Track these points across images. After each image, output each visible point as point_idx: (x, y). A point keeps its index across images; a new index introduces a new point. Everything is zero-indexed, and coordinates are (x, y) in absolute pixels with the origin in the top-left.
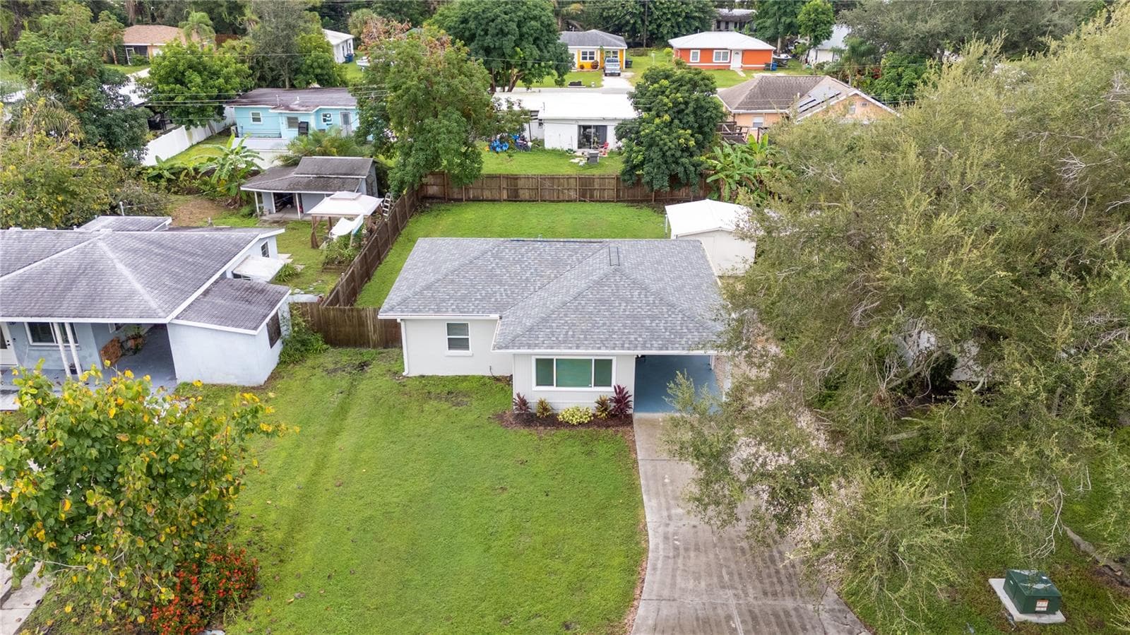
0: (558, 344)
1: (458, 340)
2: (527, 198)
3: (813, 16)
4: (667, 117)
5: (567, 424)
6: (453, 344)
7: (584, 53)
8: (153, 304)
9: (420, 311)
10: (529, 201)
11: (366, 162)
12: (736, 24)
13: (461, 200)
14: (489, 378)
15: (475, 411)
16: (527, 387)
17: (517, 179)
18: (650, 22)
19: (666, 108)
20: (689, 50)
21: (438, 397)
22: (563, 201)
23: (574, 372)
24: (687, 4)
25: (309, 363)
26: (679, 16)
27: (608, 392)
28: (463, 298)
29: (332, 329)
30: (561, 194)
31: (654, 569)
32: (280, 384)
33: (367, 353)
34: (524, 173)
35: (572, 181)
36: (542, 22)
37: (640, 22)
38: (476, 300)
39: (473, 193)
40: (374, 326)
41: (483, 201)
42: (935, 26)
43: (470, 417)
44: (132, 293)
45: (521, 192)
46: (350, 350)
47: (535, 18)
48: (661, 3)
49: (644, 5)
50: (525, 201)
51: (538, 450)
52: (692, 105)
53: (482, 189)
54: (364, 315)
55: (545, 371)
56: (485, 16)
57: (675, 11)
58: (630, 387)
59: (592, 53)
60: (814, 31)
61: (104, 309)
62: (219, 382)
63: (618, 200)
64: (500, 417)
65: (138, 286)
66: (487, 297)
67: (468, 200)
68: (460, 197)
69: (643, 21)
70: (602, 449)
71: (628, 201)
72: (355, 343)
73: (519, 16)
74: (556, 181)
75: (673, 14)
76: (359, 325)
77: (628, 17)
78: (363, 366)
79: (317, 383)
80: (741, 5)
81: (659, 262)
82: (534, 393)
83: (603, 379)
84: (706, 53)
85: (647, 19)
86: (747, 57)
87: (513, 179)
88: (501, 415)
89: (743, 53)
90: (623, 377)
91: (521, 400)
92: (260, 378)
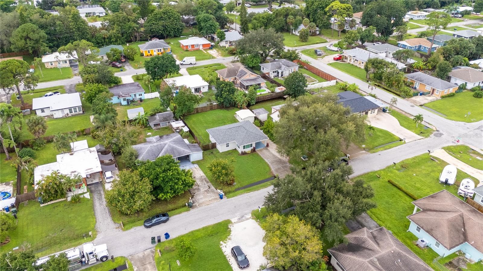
0: (245, 143)
4: (227, 93)
5: (248, 153)
6: (227, 146)
7: (158, 50)
8: (188, 151)
9: (223, 142)
11: (171, 113)
14: (232, 150)
15: (235, 155)
20: (188, 46)
21: (228, 154)
22: (208, 111)
23: (248, 146)
27: (252, 148)
28: (228, 139)
29: (204, 148)
31: (271, 165)
33: (211, 151)
38: (230, 139)
40: (210, 146)
41: (191, 114)
44: (184, 150)
55: (244, 147)
58: (255, 147)
59: (161, 50)
62: (198, 160)
67: (188, 115)
70: (253, 155)
72: (208, 150)
76: (208, 147)
77: (160, 31)
78: (212, 153)
79: (209, 157)
82: (243, 150)
83: (251, 146)
84: (193, 46)
85: (165, 31)
86: (204, 45)
87: (197, 109)
88: (239, 154)
89: (203, 45)
90: (254, 145)
91: (242, 152)
92: (203, 158)
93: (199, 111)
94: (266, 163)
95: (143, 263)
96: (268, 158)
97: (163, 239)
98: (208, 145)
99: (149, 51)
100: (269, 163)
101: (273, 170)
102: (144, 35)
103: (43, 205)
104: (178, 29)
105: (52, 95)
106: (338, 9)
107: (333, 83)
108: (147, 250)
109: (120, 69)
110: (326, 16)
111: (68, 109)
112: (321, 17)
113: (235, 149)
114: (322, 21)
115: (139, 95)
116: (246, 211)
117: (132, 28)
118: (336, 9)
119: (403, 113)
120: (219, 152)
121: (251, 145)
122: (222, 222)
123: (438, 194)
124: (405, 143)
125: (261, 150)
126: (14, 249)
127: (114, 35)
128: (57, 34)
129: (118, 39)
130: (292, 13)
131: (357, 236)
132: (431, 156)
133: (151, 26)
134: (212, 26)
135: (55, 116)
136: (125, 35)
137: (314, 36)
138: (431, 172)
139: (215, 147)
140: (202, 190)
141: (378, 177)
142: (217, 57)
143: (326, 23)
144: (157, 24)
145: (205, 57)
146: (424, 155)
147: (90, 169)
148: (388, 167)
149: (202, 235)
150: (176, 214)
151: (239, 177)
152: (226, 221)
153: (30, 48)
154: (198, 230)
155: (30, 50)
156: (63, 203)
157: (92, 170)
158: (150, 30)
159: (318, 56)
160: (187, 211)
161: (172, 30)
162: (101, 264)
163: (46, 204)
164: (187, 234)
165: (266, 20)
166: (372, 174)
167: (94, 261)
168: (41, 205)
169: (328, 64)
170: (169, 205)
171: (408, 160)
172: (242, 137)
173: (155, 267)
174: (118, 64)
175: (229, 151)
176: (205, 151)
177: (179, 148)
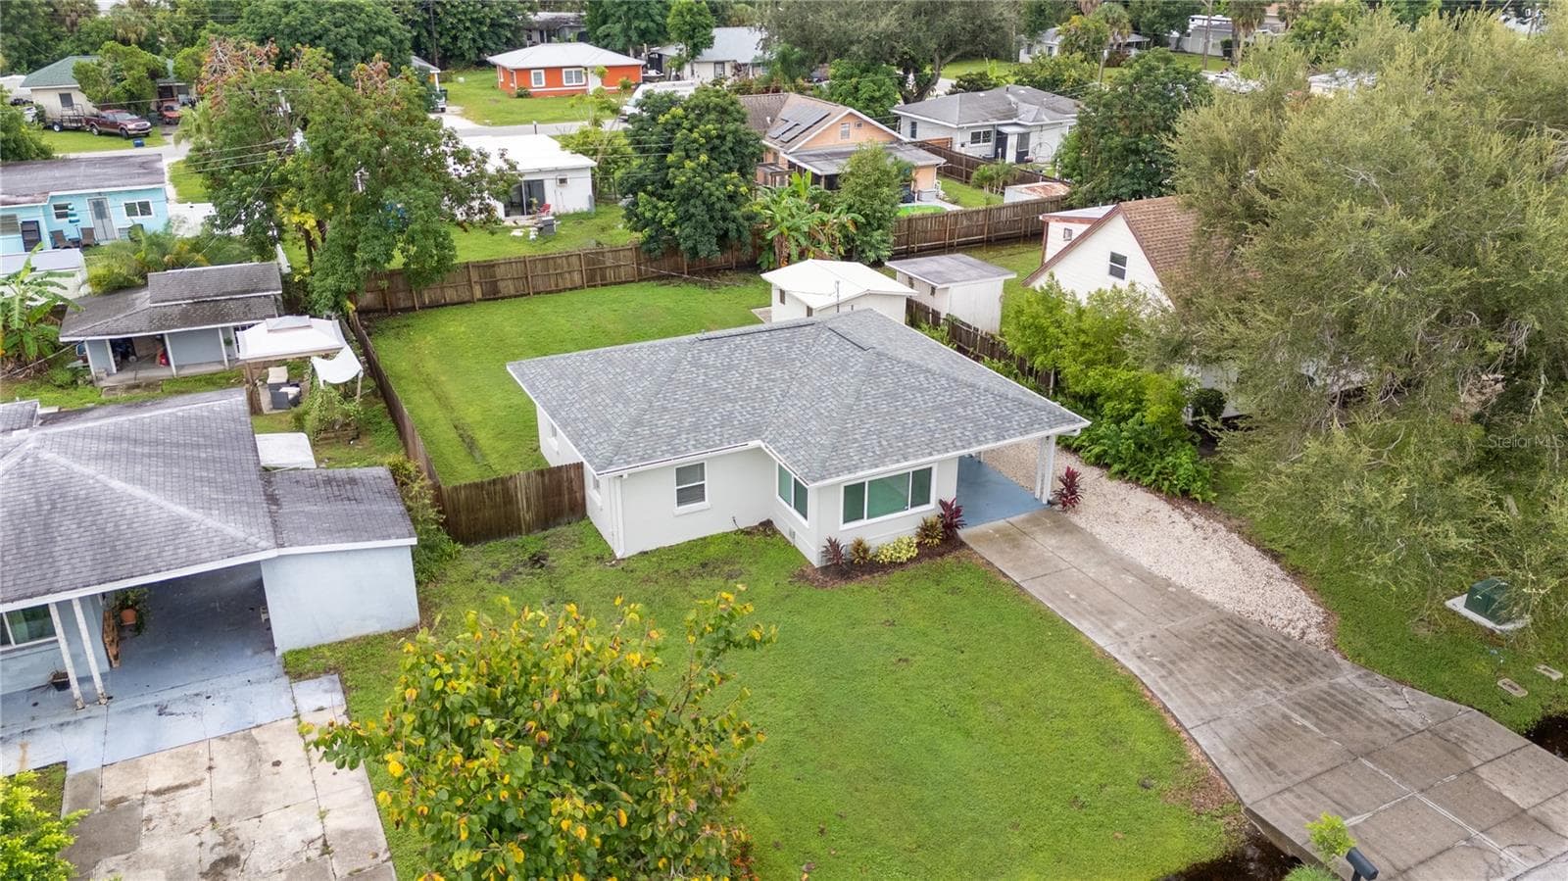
0: (862, 467)
1: (690, 490)
2: (512, 292)
3: (688, 18)
4: (704, 158)
5: (894, 565)
6: (683, 497)
9: (651, 457)
10: (516, 296)
12: (542, 33)
13: (413, 309)
14: (735, 533)
15: (764, 578)
16: (834, 529)
17: (493, 266)
18: (441, 35)
19: (696, 145)
20: (529, 71)
21: (695, 573)
22: (565, 290)
23: (888, 494)
24: (491, 7)
25: (453, 575)
26: (481, 23)
27: (930, 510)
29: (463, 518)
30: (560, 281)
31: (1165, 694)
33: (532, 542)
34: (502, 256)
35: (574, 260)
36: (392, 37)
37: (425, 34)
38: (715, 427)
39: (430, 297)
40: (527, 499)
41: (445, 305)
42: (888, 25)
43: (767, 588)
45: (501, 285)
46: (505, 543)
47: (380, 32)
48: (452, 6)
49: (427, 10)
50: (510, 297)
51: (880, 604)
52: (730, 138)
53: (442, 288)
54: (513, 486)
55: (855, 500)
56: (307, 30)
57: (475, 16)
58: (958, 502)
60: (691, 37)
61: (147, 558)
62: (349, 636)
63: (641, 278)
64: (803, 578)
65: (182, 510)
66: (727, 420)
67: (424, 307)
68: (409, 304)
69: (430, 33)
70: (964, 583)
71: (653, 279)
72: (499, 532)
73: (359, 29)
74: (551, 262)
75: (472, 20)
76: (505, 504)
78: (537, 560)
79: (496, 598)
80: (544, 7)
82: (848, 534)
83: (921, 495)
84: (554, 74)
85: (435, 30)
86: (611, 72)
87: (487, 267)
88: (802, 575)
90: (944, 488)
91: (833, 547)
92: (412, 614)
93: (506, 287)
94: (1103, 665)
96: (1104, 615)
98: (498, 491)
100: (1133, 666)
101: (1210, 742)
113: (767, 525)
115: (132, 211)
120: (604, 556)
121: (921, 481)
125: (1011, 539)
139: (577, 509)
151: (814, 844)
161: (467, 29)
172: (832, 403)
174: (132, 121)
175: (704, 542)
176: (467, 541)
177: (138, 491)
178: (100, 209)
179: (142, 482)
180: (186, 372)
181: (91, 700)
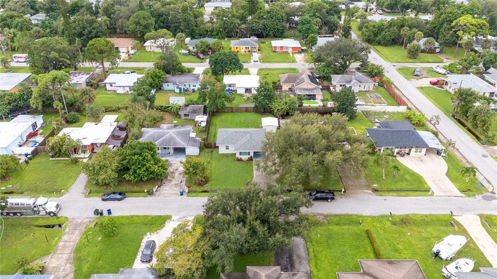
0: (243, 150)
1: (227, 148)
4: (263, 97)
5: (244, 161)
6: (226, 149)
7: (246, 47)
8: (184, 144)
9: (222, 144)
11: (202, 106)
14: (232, 154)
15: (231, 159)
16: (238, 156)
17: (232, 108)
20: (276, 47)
21: (225, 157)
22: (243, 112)
23: (245, 154)
25: (204, 151)
27: (250, 156)
28: (228, 142)
29: (206, 145)
32: (201, 155)
33: (212, 149)
38: (230, 143)
39: (223, 111)
43: (230, 160)
44: (180, 142)
46: (209, 149)
51: (240, 164)
53: (225, 110)
55: (241, 153)
58: (253, 156)
59: (248, 47)
63: (254, 112)
64: (234, 160)
66: (232, 142)
68: (221, 111)
70: (249, 164)
71: (256, 112)
74: (241, 108)
77: (259, 30)
78: (212, 152)
79: (206, 155)
81: (258, 135)
83: (249, 154)
84: (282, 48)
85: (265, 30)
86: (294, 48)
89: (292, 48)
90: (252, 154)
92: (198, 154)
93: (234, 111)
94: (252, 174)
95: (75, 228)
97: (105, 213)
98: (210, 144)
99: (237, 47)
100: (255, 175)
102: (245, 32)
103: (52, 159)
104: (278, 29)
105: (129, 73)
106: (465, 25)
107: (402, 109)
108: (88, 218)
109: (201, 61)
110: (451, 32)
111: (128, 87)
112: (444, 33)
113: (236, 153)
114: (445, 37)
115: (193, 86)
116: (192, 213)
117: (234, 24)
118: (462, 25)
119: (464, 161)
120: (218, 153)
122: (164, 216)
123: (402, 262)
124: (432, 195)
126: (8, 186)
127: (216, 29)
128: (169, 23)
129: (220, 34)
130: (408, 25)
131: (258, 271)
132: (454, 219)
133: (253, 23)
134: (310, 30)
135: (118, 92)
136: (227, 30)
137: (431, 53)
138: (433, 237)
140: (174, 182)
141: (360, 222)
142: (299, 62)
143: (448, 39)
144: (259, 22)
145: (287, 60)
146: (444, 215)
147: (98, 139)
148: (382, 216)
149: (139, 221)
150: (134, 197)
152: (168, 216)
153: (139, 32)
154: (138, 216)
155: (138, 34)
156: (65, 162)
157: (98, 140)
158: (251, 28)
159: (414, 77)
160: (145, 196)
161: (272, 30)
162: (48, 217)
163: (54, 159)
164: (127, 216)
165: (377, 30)
166: (354, 217)
167: (44, 213)
168: (51, 159)
169: (417, 88)
170: (135, 187)
171: (416, 215)
173: (81, 234)
174: (202, 56)
175: (228, 154)
176: (207, 148)
177: (178, 139)
178: (190, 86)
179: (178, 138)
180: (191, 118)
181: (171, 155)
